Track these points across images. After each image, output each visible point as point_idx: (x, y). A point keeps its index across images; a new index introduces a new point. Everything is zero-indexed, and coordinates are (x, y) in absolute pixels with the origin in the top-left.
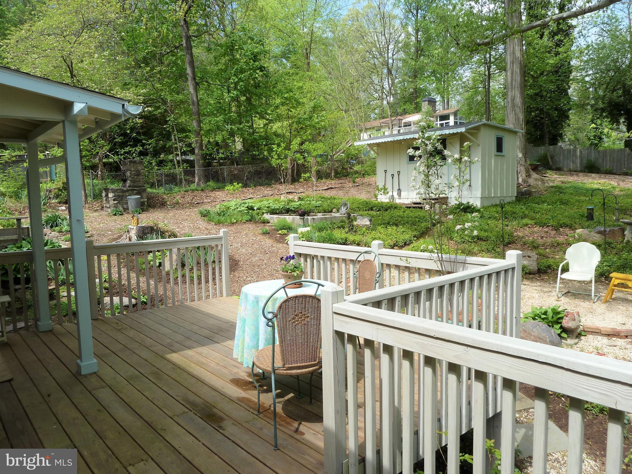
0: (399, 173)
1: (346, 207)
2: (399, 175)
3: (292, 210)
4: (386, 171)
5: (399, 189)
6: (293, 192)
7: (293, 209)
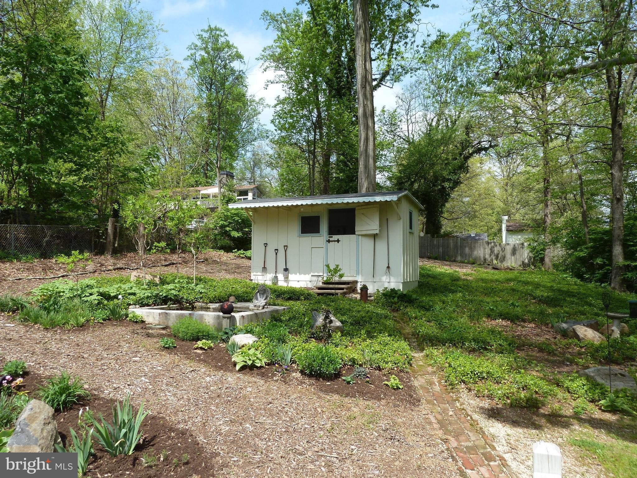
0: (286, 247)
1: (265, 296)
2: (286, 251)
3: (171, 299)
4: (266, 245)
5: (286, 270)
6: (125, 268)
7: (173, 298)
